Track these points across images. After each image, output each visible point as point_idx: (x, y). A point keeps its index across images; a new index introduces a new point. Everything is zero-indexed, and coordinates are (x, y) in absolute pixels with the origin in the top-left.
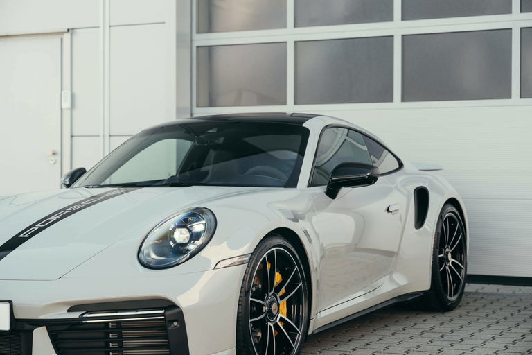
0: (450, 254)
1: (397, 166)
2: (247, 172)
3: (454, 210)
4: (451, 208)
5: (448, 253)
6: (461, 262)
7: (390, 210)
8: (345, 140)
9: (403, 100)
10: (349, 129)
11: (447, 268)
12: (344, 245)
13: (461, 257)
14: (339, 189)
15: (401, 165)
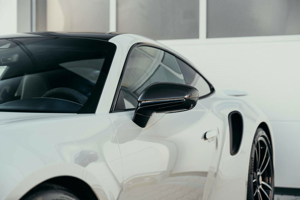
0: (261, 177)
1: (209, 91)
2: (44, 95)
3: (264, 134)
4: (262, 132)
5: (259, 176)
6: (269, 184)
7: (207, 137)
8: (160, 66)
9: (208, 36)
10: (166, 51)
11: (259, 191)
12: (159, 174)
13: (269, 179)
14: (150, 115)
15: (212, 90)
